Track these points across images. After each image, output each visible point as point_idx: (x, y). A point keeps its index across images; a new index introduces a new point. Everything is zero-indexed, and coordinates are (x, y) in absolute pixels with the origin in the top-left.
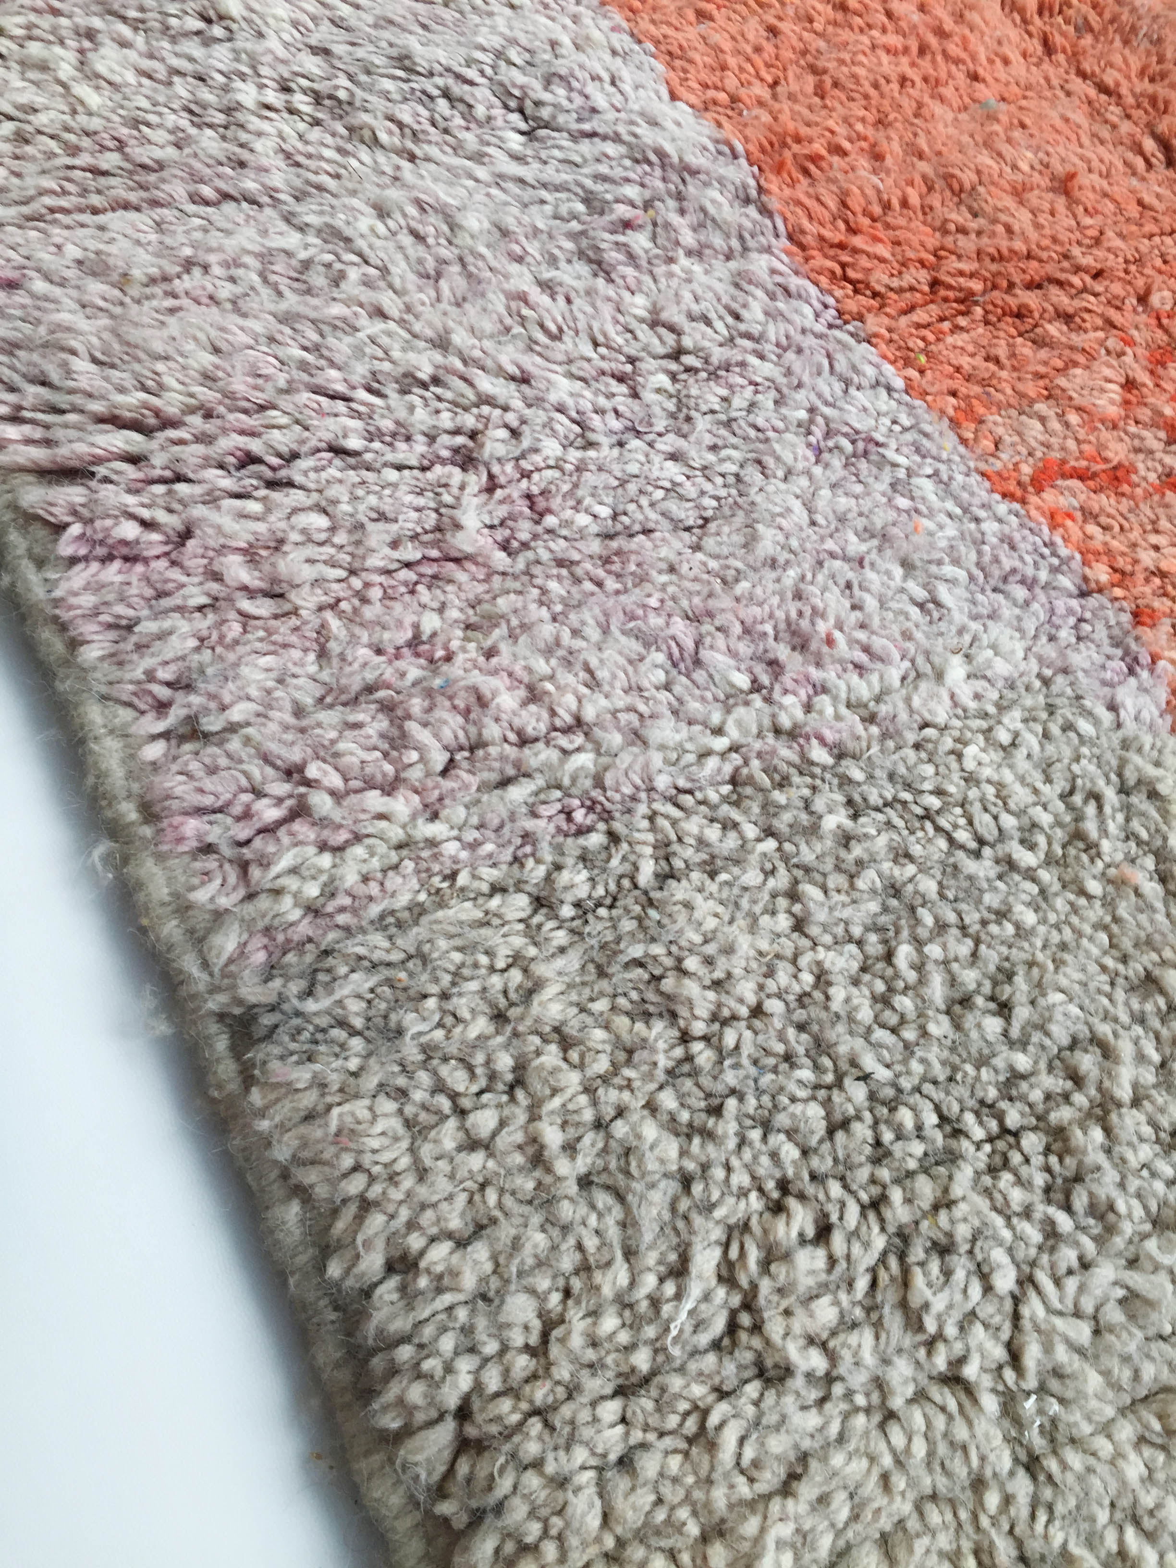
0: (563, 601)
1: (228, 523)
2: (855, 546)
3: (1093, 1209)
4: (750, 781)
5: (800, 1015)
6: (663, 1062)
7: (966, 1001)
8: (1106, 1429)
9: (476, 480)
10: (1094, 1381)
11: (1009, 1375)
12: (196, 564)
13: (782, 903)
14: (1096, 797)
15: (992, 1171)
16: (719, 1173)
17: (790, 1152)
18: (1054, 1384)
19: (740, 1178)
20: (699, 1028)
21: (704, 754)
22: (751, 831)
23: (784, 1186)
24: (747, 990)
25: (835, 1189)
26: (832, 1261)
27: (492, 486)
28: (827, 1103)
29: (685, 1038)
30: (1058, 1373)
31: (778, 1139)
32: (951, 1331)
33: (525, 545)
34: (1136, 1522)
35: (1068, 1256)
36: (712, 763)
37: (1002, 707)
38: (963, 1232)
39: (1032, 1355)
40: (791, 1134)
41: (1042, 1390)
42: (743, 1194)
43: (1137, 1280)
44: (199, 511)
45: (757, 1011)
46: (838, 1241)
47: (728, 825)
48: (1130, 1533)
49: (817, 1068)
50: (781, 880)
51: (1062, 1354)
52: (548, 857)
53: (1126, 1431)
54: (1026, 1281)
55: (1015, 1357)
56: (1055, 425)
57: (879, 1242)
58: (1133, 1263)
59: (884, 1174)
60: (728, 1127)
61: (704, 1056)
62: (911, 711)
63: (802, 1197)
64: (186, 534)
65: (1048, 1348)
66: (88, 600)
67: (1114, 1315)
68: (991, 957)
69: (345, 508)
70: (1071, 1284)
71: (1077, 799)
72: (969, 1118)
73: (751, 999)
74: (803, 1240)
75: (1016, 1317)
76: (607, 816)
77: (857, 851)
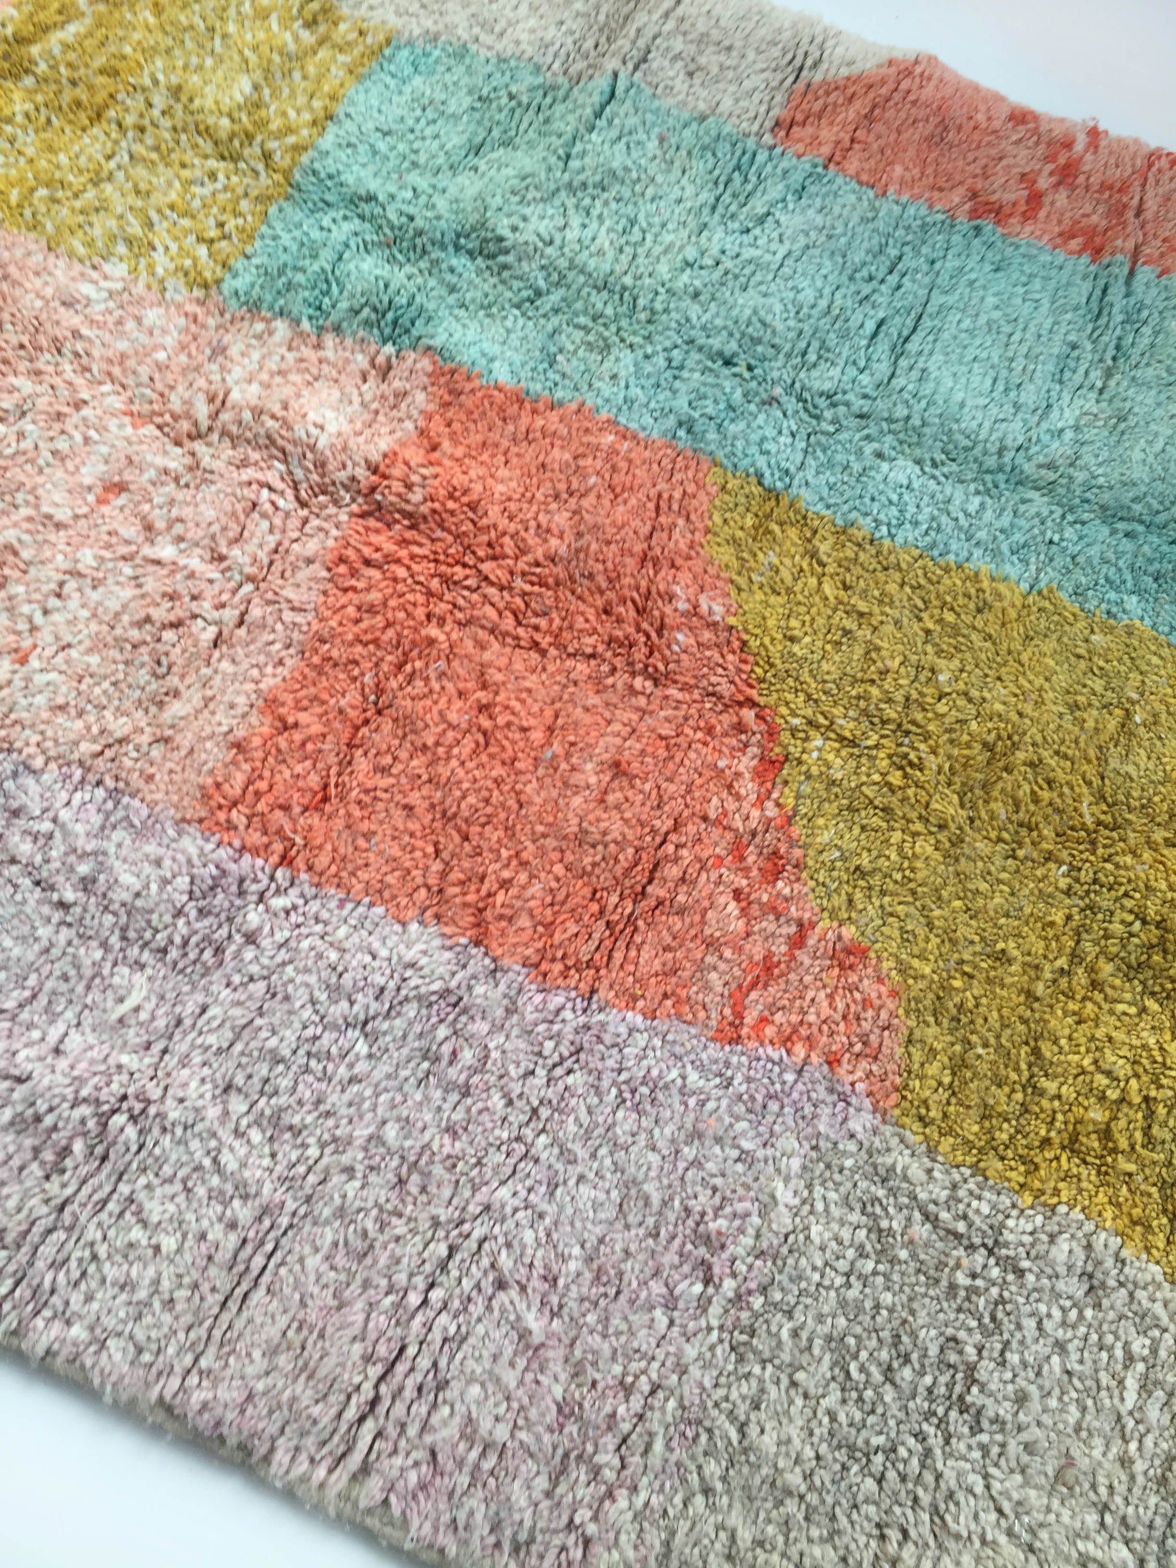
0: (599, 1321)
1: (445, 1433)
2: (689, 1153)
3: (992, 1422)
4: (740, 1344)
5: (835, 1442)
6: (800, 1516)
7: (890, 1368)
8: (1049, 1510)
9: (514, 1293)
10: (1033, 1493)
11: (1003, 1522)
12: (450, 1465)
13: (792, 1392)
14: (876, 1200)
15: (947, 1442)
16: (853, 1546)
17: (872, 1509)
18: (1020, 1510)
19: (862, 1540)
20: (803, 1488)
21: (712, 1348)
22: (757, 1370)
23: (878, 1526)
24: (809, 1453)
25: (897, 1510)
26: (916, 1544)
27: (523, 1289)
28: (871, 1475)
29: (802, 1497)
30: (1019, 1503)
31: (864, 1508)
32: (973, 1526)
33: (561, 1307)
34: (1078, 1535)
35: (995, 1450)
36: (719, 1350)
37: (810, 1187)
38: (953, 1483)
39: (1007, 1507)
40: (866, 1501)
41: (1017, 1516)
42: (867, 1545)
43: (1024, 1436)
44: (428, 1439)
45: (818, 1458)
46: (913, 1533)
47: (747, 1376)
48: (1081, 1545)
49: (857, 1460)
50: (785, 1381)
51: (1016, 1496)
52: (693, 1468)
53: (1056, 1503)
54: (986, 1476)
55: (1000, 1511)
56: (722, 966)
57: (926, 1517)
58: (1020, 1429)
59: (910, 1486)
60: (843, 1521)
61: (812, 1498)
62: (777, 1234)
63: (887, 1525)
64: (433, 1454)
65: (1010, 1499)
66: (427, 1527)
67: (1025, 1458)
68: (885, 1334)
69: (479, 1370)
70: (1003, 1462)
71: (869, 1209)
72: (925, 1426)
73: (812, 1454)
74: (900, 1544)
75: (992, 1497)
76: (699, 1422)
77: (804, 1335)
